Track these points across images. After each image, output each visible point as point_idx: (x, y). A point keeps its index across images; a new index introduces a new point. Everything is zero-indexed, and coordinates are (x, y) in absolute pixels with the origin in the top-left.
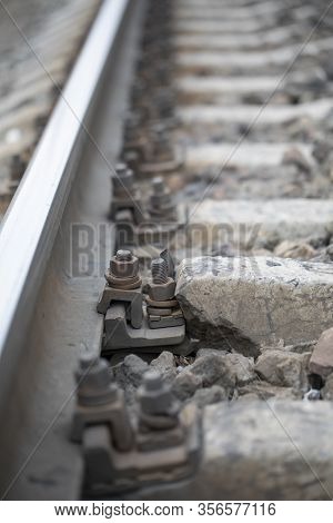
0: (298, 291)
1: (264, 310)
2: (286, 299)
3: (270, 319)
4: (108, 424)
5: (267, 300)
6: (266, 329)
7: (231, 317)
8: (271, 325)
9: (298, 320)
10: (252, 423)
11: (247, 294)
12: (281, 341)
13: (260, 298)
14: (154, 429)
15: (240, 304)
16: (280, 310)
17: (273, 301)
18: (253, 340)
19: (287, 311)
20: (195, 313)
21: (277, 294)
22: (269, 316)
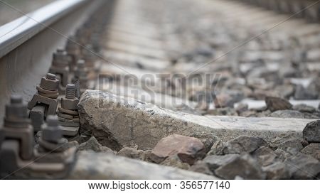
0: (153, 118)
1: (130, 125)
2: (144, 121)
3: (132, 131)
4: (20, 140)
5: (133, 119)
6: (128, 137)
7: (108, 125)
8: (132, 135)
9: (149, 135)
10: (108, 161)
11: (121, 113)
12: (136, 146)
13: (129, 117)
14: (47, 150)
15: (116, 118)
16: (139, 127)
17: (136, 121)
18: (119, 142)
19: (144, 128)
20: (87, 118)
21: (140, 117)
22: (132, 129)
